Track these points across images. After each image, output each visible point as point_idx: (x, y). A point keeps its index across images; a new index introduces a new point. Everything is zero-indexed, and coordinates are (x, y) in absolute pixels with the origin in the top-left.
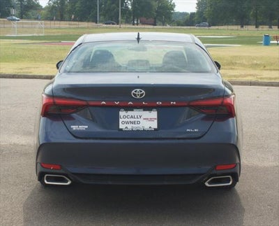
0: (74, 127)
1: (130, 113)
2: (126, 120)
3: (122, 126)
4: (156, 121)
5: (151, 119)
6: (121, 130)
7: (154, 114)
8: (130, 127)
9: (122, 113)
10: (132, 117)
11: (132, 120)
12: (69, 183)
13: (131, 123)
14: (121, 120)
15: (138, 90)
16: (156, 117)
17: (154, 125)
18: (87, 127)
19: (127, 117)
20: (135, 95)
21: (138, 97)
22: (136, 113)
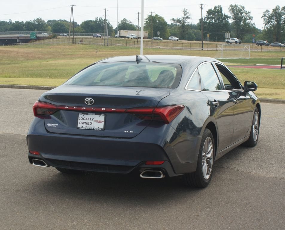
0: (49, 125)
1: (86, 116)
2: (83, 121)
3: (79, 126)
4: (103, 123)
5: (100, 122)
6: (78, 128)
7: (102, 118)
8: (85, 126)
9: (81, 116)
10: (87, 119)
11: (87, 121)
12: (46, 166)
13: (86, 123)
14: (79, 121)
15: (89, 99)
16: (103, 120)
17: (102, 126)
18: (57, 125)
19: (83, 119)
20: (87, 102)
21: (89, 104)
22: (89, 116)
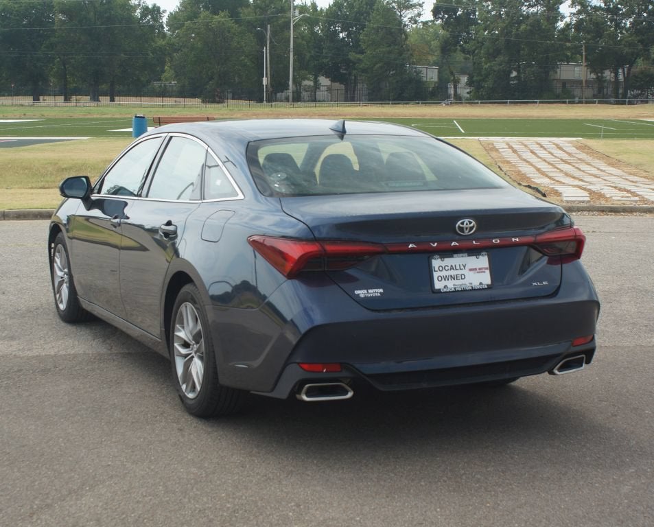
0: (361, 293)
1: (448, 261)
2: (444, 273)
3: (438, 285)
4: (488, 272)
5: (481, 270)
6: (439, 291)
7: (483, 261)
8: (451, 285)
9: (436, 263)
10: (452, 268)
11: (453, 273)
12: (350, 395)
13: (453, 278)
14: (436, 275)
15: (466, 221)
16: (487, 265)
17: (486, 279)
18: (381, 290)
19: (444, 268)
20: (461, 229)
21: (466, 232)
22: (457, 260)
